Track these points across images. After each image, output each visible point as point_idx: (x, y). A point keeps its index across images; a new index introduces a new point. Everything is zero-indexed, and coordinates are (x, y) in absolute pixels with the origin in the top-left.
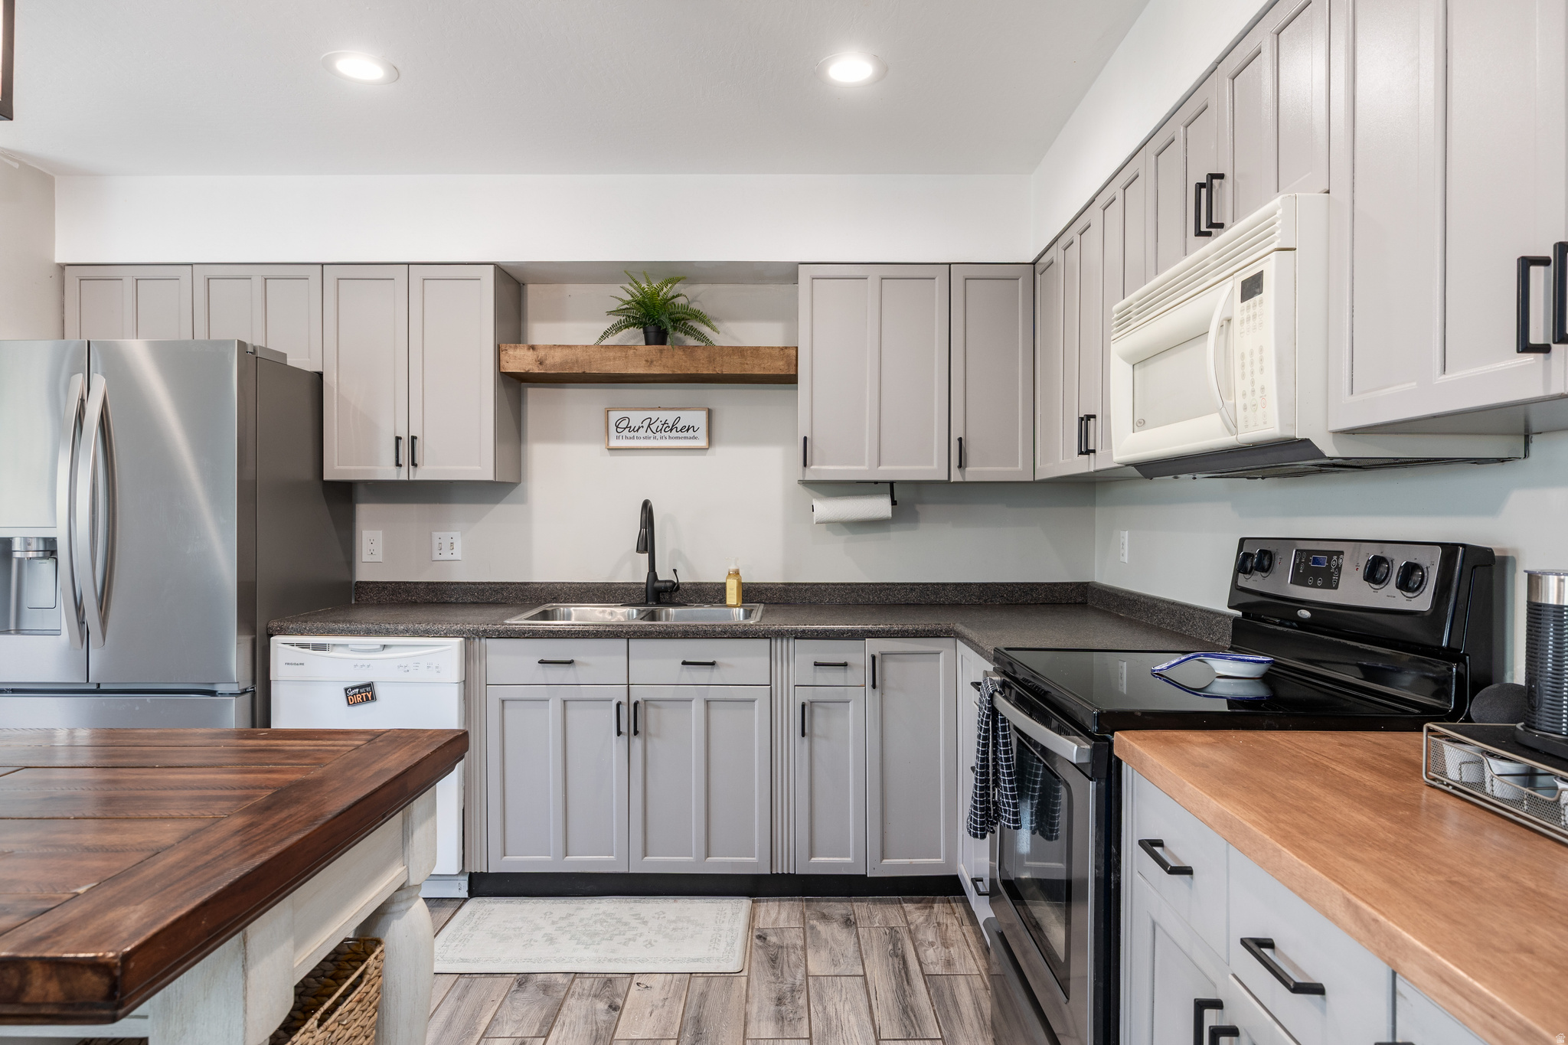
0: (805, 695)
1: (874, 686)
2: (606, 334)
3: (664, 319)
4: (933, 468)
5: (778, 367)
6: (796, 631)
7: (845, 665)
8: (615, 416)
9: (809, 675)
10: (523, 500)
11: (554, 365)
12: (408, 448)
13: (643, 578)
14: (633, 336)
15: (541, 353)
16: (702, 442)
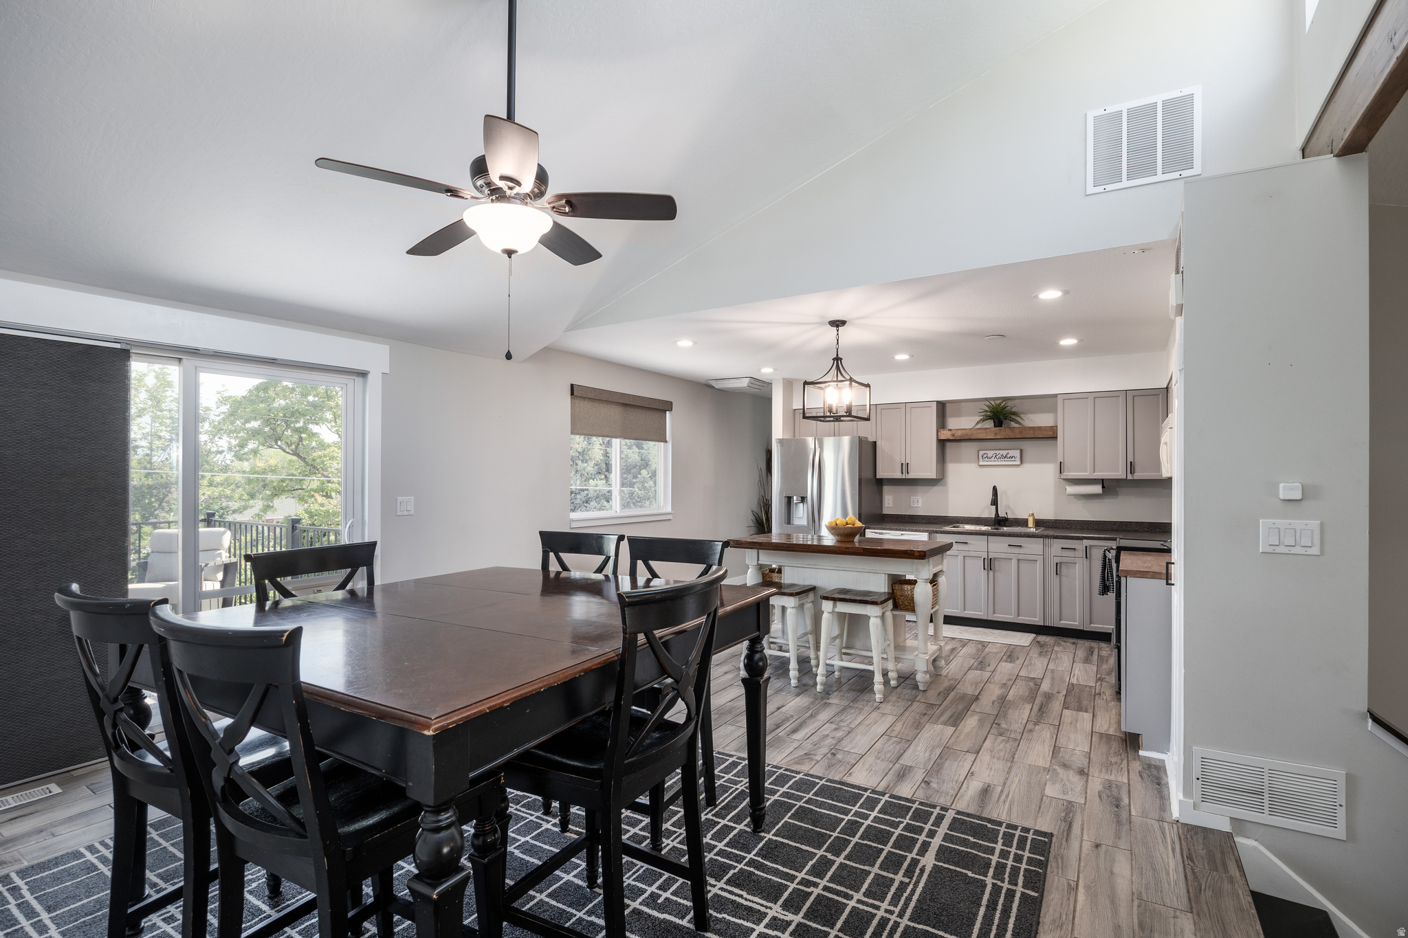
0: (1058, 560)
1: (1086, 557)
2: (978, 423)
3: (1001, 417)
4: (1119, 473)
5: (1050, 434)
6: (1054, 536)
7: (1074, 549)
8: (981, 453)
9: (1060, 552)
10: (945, 485)
11: (958, 436)
12: (905, 467)
13: (993, 516)
14: (989, 424)
15: (954, 432)
16: (1018, 463)
